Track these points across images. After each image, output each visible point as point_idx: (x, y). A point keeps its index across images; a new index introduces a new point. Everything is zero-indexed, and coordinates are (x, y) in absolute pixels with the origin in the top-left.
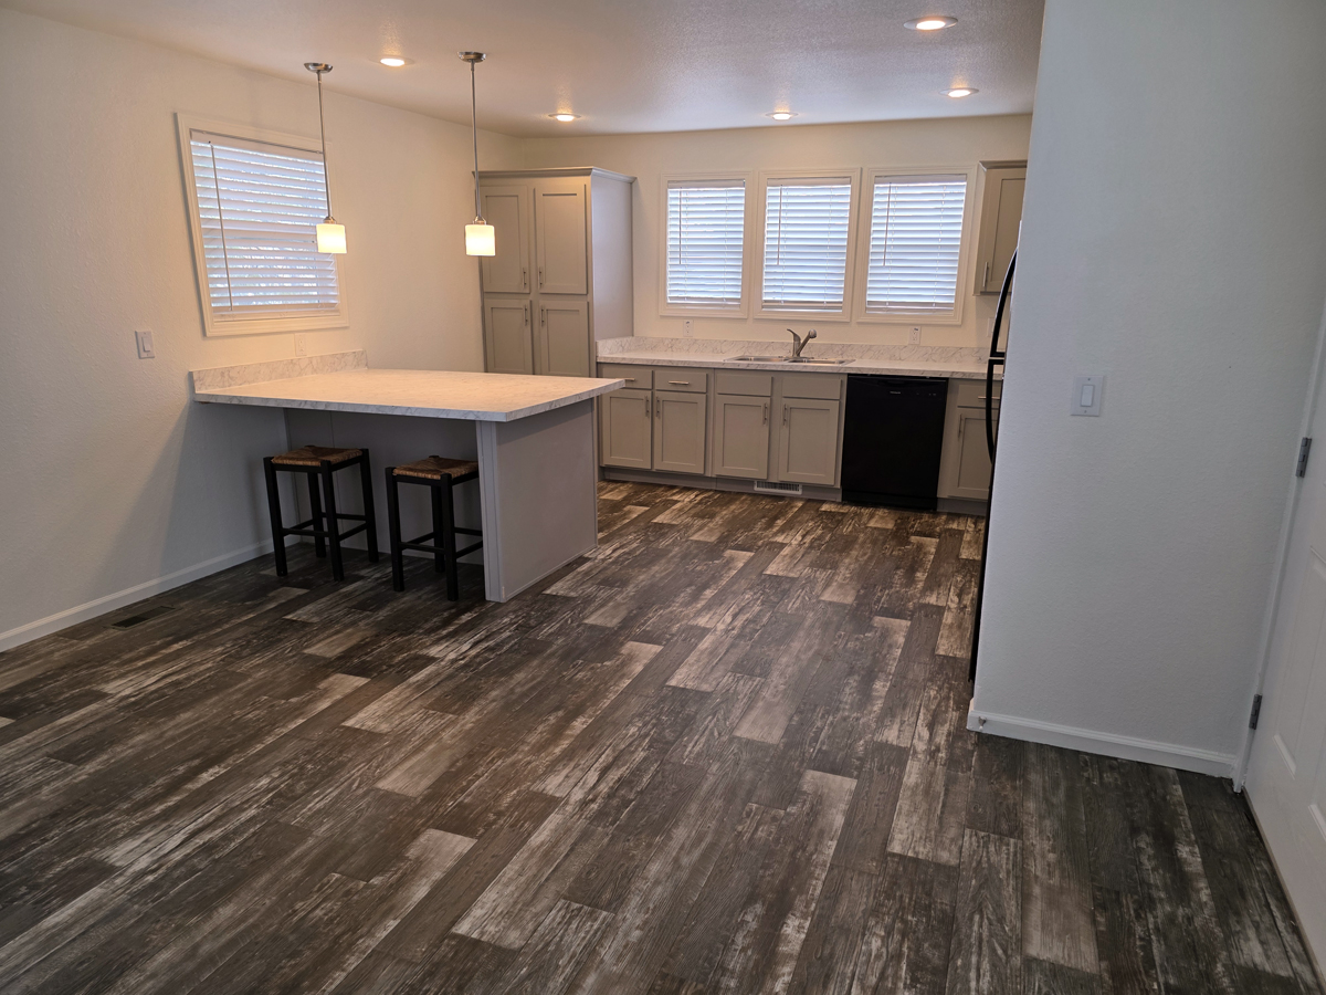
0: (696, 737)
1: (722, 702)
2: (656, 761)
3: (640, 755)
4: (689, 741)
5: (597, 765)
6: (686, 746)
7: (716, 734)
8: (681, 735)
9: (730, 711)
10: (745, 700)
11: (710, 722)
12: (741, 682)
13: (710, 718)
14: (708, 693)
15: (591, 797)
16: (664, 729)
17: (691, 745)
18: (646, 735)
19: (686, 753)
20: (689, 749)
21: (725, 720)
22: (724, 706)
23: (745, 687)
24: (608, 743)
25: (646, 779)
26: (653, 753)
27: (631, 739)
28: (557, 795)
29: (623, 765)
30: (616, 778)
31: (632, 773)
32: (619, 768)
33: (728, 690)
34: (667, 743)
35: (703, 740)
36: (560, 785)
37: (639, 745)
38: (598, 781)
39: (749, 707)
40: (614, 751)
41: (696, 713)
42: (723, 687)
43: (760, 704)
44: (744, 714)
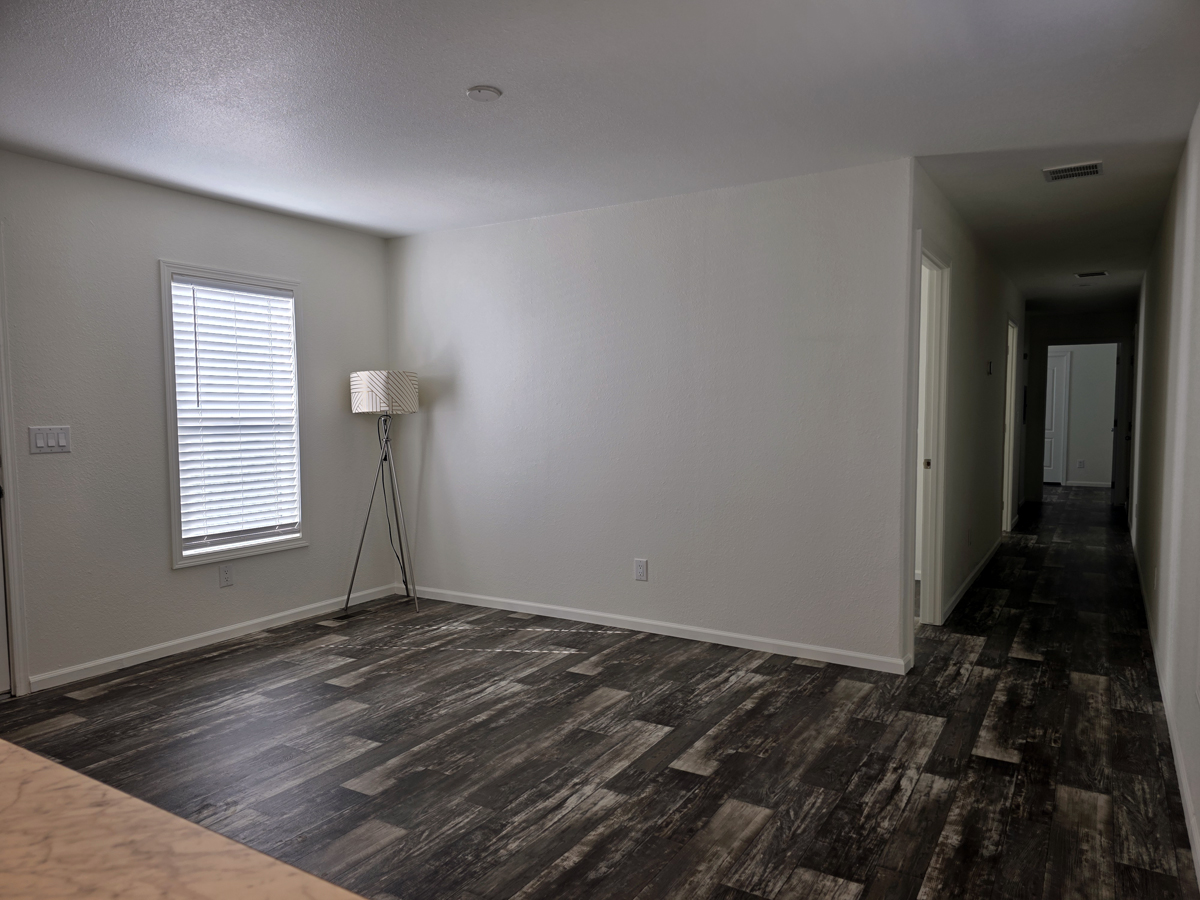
0: (813, 811)
1: (785, 851)
2: (850, 792)
3: (868, 799)
4: (820, 808)
5: (909, 793)
6: (823, 803)
7: (792, 813)
8: (831, 814)
9: (775, 837)
10: (755, 851)
11: (799, 827)
12: (756, 879)
13: (799, 831)
14: (803, 866)
15: (900, 771)
16: (852, 821)
17: (818, 804)
18: (868, 817)
19: (822, 797)
20: (819, 801)
21: (781, 828)
22: (784, 846)
23: (752, 870)
24: (906, 814)
25: (855, 779)
26: (856, 800)
27: (883, 814)
28: (929, 775)
29: (880, 793)
30: (883, 782)
31: (870, 785)
32: (885, 790)
33: (775, 868)
34: (844, 808)
35: (806, 808)
36: (933, 782)
37: (872, 808)
38: (899, 782)
39: (751, 842)
40: (896, 805)
41: (816, 838)
42: (781, 873)
43: (736, 844)
44: (758, 833)
